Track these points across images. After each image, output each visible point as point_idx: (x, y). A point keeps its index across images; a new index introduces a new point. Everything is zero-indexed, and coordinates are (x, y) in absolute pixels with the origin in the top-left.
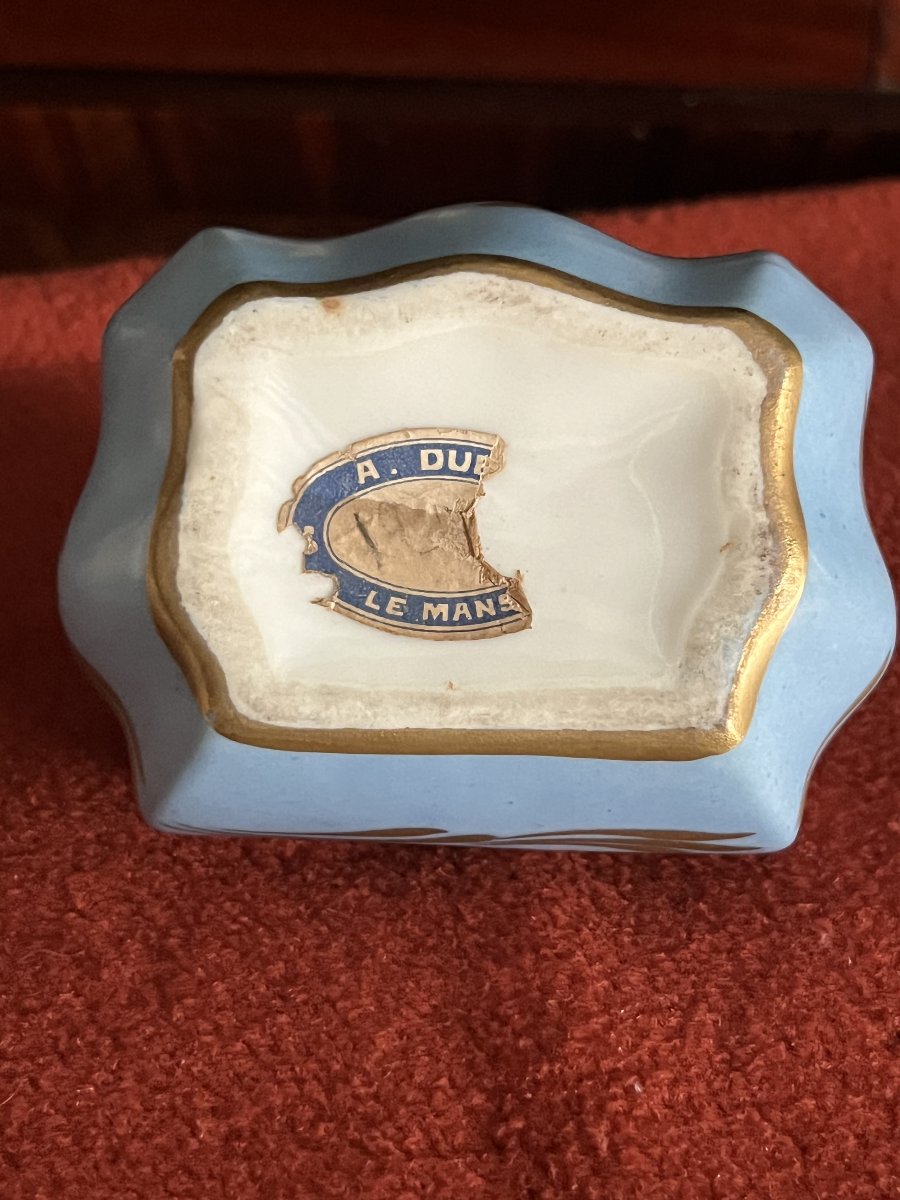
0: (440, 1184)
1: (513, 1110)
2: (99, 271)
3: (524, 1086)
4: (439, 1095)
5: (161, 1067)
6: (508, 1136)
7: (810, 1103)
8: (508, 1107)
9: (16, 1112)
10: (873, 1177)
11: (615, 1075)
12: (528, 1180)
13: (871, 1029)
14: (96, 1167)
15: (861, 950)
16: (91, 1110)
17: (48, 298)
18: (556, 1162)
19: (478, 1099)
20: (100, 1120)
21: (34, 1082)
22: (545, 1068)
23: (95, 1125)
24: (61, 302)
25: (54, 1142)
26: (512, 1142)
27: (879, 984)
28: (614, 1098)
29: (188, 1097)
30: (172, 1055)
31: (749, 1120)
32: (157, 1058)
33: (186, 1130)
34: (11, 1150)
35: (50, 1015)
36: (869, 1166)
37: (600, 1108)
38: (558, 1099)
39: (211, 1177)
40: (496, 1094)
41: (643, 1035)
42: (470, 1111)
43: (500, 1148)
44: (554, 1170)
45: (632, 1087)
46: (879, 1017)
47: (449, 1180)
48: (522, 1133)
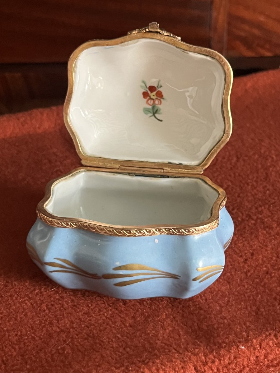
7: (229, 274)
10: (244, 286)
13: (239, 259)
27: (240, 250)
36: (243, 284)
46: (241, 256)
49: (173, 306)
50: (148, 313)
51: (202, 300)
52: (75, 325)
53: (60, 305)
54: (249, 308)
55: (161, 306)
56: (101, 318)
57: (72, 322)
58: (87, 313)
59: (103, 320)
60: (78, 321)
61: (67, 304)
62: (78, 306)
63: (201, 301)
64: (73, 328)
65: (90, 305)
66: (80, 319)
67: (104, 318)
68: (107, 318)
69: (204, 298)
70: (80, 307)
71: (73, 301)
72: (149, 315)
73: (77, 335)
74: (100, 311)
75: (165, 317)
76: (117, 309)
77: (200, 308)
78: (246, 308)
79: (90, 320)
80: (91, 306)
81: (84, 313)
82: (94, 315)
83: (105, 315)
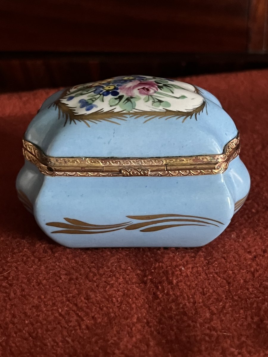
0: (128, 290)
1: (148, 274)
2: (35, 92)
3: (152, 269)
4: (128, 271)
5: (51, 265)
6: (147, 280)
7: (231, 272)
8: (147, 274)
9: (11, 274)
10: (248, 289)
11: (177, 266)
12: (153, 290)
13: (247, 255)
14: (33, 286)
15: (244, 238)
16: (32, 274)
17: (21, 98)
18: (161, 286)
19: (139, 272)
20: (35, 276)
21: (16, 268)
22: (157, 264)
23: (33, 277)
24: (24, 99)
25: (22, 281)
26: (148, 281)
27: (249, 245)
28: (176, 271)
29: (59, 272)
30: (55, 263)
31: (214, 276)
32: (51, 263)
33: (58, 278)
34: (10, 283)
35: (21, 253)
36: (247, 286)
37: (173, 273)
38: (161, 271)
39: (65, 288)
40: (144, 271)
41: (184, 257)
42: (137, 275)
43: (145, 283)
44: (160, 287)
45: (181, 269)
46: (250, 252)
47: (131, 290)
48: (151, 279)
49: (150, 307)
50: (115, 314)
51: (189, 303)
52: (16, 320)
53: (5, 295)
54: (249, 319)
55: (134, 306)
56: (52, 314)
57: (14, 316)
58: (37, 307)
59: (55, 317)
60: (23, 316)
61: (15, 294)
62: (27, 297)
63: (187, 304)
64: (13, 324)
65: (43, 297)
66: (25, 313)
67: (57, 315)
68: (60, 314)
69: (192, 300)
70: (29, 298)
71: (23, 290)
72: (116, 315)
73: (16, 333)
74: (54, 304)
75: (135, 320)
76: (76, 305)
77: (185, 314)
78: (246, 318)
79: (38, 316)
80: (45, 297)
81: (33, 306)
82: (44, 309)
83: (58, 311)
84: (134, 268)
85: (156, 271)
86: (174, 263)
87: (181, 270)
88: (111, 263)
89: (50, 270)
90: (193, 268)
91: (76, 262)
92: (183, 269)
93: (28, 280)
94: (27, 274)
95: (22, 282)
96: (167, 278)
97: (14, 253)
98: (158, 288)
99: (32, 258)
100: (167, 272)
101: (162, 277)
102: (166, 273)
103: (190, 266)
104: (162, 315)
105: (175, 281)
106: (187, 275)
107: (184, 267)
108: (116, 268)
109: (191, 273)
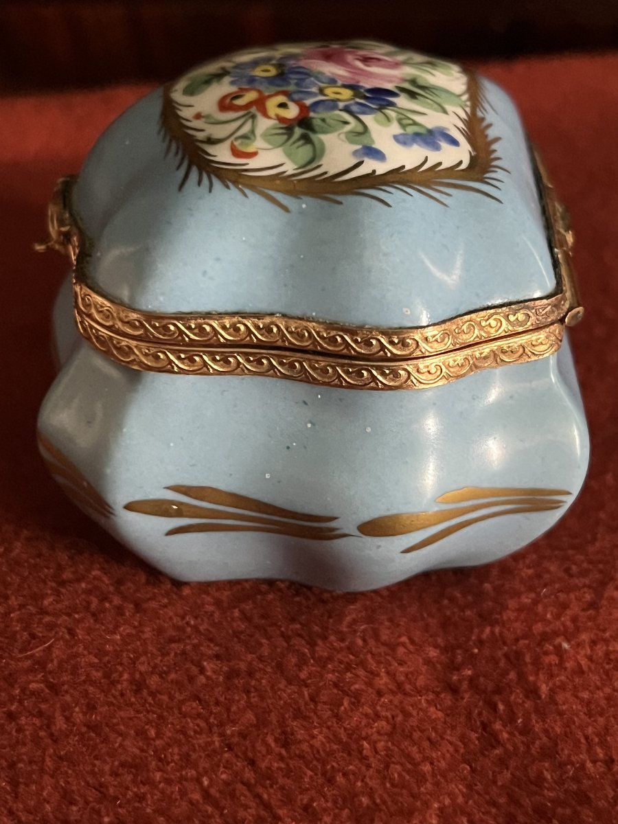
0: (407, 715)
1: (463, 662)
3: (471, 643)
4: (401, 650)
5: (174, 625)
6: (460, 681)
8: (459, 658)
9: (56, 652)
11: (545, 637)
12: (480, 714)
14: (122, 695)
16: (118, 655)
18: (503, 702)
19: (433, 653)
20: (125, 661)
21: (71, 632)
22: (488, 630)
23: (121, 664)
25: (88, 675)
26: (465, 685)
28: (546, 653)
29: (196, 647)
30: (183, 618)
32: (171, 618)
33: (195, 670)
34: (52, 680)
35: (83, 585)
37: (537, 662)
38: (500, 653)
39: (217, 703)
40: (448, 649)
41: (565, 606)
42: (428, 662)
43: (454, 690)
44: (501, 707)
45: (560, 645)
47: (415, 713)
48: (471, 680)
49: (473, 770)
50: (371, 795)
51: (594, 762)
53: (37, 721)
55: (427, 768)
56: (183, 793)
58: (136, 767)
59: (191, 802)
60: (92, 795)
61: (67, 719)
62: (106, 730)
63: (589, 765)
65: (152, 733)
66: (101, 787)
67: (196, 796)
68: (206, 794)
69: (600, 753)
70: (113, 736)
71: (91, 707)
72: (374, 803)
74: (186, 760)
76: (252, 763)
77: (583, 798)
79: (141, 798)
80: (159, 735)
81: (122, 765)
82: (158, 776)
83: (200, 783)
84: (416, 639)
85: (487, 652)
86: (538, 628)
87: (559, 650)
88: (350, 626)
89: (172, 640)
90: (594, 643)
91: (246, 618)
92: (566, 645)
93: (107, 676)
94: (101, 653)
95: (89, 680)
96: (521, 676)
97: (63, 583)
98: (494, 708)
99: (117, 601)
100: (519, 654)
101: (505, 673)
102: (515, 659)
103: (584, 637)
104: (513, 800)
105: (544, 689)
106: (579, 665)
107: (568, 641)
108: (364, 640)
109: (590, 659)
